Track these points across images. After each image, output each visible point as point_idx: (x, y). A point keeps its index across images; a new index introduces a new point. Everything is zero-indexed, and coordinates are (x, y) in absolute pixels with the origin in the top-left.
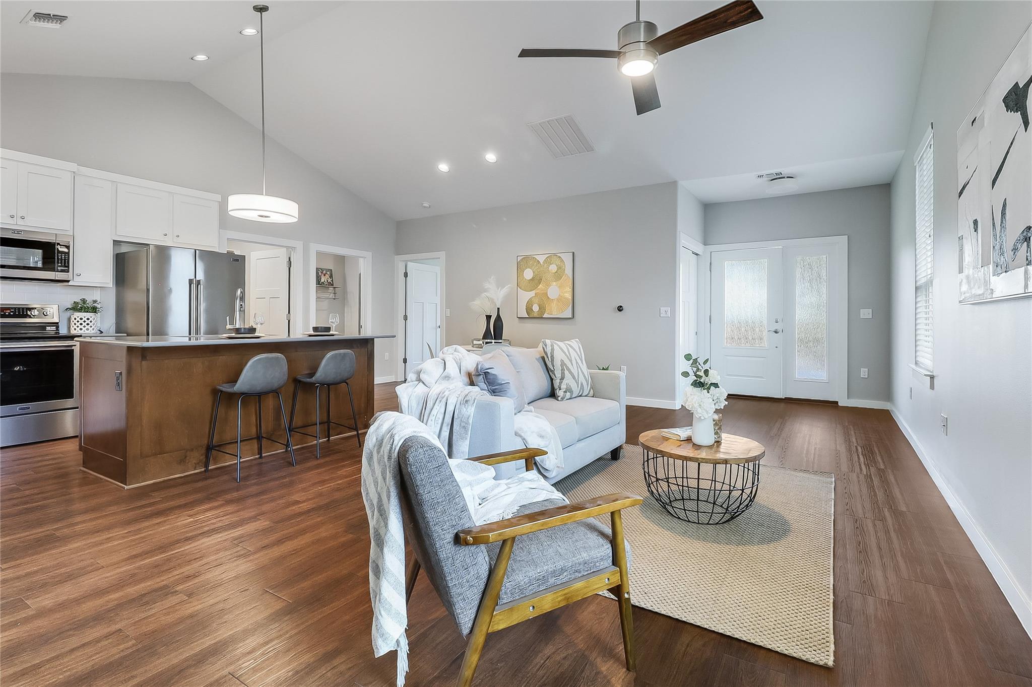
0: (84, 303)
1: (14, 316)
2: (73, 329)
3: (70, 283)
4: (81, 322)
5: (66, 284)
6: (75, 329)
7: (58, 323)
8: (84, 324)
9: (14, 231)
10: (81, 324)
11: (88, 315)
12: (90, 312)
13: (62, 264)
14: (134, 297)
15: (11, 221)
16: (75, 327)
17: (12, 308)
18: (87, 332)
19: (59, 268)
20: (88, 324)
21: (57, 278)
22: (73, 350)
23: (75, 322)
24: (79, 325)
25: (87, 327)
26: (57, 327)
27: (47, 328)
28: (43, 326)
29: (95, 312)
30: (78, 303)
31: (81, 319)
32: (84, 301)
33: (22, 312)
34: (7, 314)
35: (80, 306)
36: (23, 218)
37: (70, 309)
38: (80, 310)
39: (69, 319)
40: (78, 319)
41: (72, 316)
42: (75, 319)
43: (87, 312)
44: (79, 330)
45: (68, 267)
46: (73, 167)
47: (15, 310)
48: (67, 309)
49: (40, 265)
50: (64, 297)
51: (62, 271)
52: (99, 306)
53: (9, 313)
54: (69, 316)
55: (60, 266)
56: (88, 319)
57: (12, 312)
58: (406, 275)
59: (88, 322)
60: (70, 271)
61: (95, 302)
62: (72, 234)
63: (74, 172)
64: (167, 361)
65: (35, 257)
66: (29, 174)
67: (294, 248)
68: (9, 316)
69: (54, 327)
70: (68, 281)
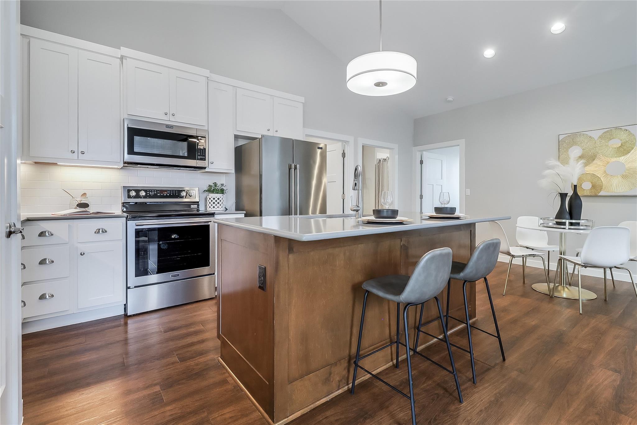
0: (215, 186)
1: (170, 197)
2: (209, 207)
3: (207, 170)
4: (214, 201)
5: (204, 171)
6: (210, 207)
7: (198, 202)
8: (216, 203)
9: (168, 126)
10: (214, 203)
11: (219, 195)
12: (219, 193)
13: (201, 154)
14: (247, 181)
15: (165, 118)
16: (210, 205)
17: (168, 190)
18: (218, 209)
19: (199, 157)
20: (218, 203)
21: (197, 166)
22: (209, 225)
23: (210, 201)
24: (213, 204)
25: (218, 205)
26: (198, 205)
27: (192, 206)
28: (189, 204)
29: (223, 193)
30: (211, 186)
31: (214, 199)
32: (215, 184)
33: (176, 193)
34: (165, 195)
35: (213, 188)
36: (173, 115)
37: (207, 191)
38: (213, 192)
39: (206, 199)
40: (212, 199)
41: (208, 197)
42: (210, 199)
43: (218, 193)
44: (213, 208)
45: (205, 156)
46: (207, 72)
47: (170, 192)
48: (204, 191)
49: (186, 155)
50: (203, 181)
51: (201, 159)
52: (225, 188)
53: (167, 195)
54: (205, 197)
55: (199, 155)
56: (218, 199)
57: (168, 193)
58: (422, 162)
59: (218, 201)
60: (206, 160)
61: (222, 185)
62: (207, 129)
63: (208, 77)
64: (312, 253)
65: (182, 148)
66: (177, 78)
67: (347, 142)
68: (166, 197)
69: (196, 205)
70: (205, 168)
